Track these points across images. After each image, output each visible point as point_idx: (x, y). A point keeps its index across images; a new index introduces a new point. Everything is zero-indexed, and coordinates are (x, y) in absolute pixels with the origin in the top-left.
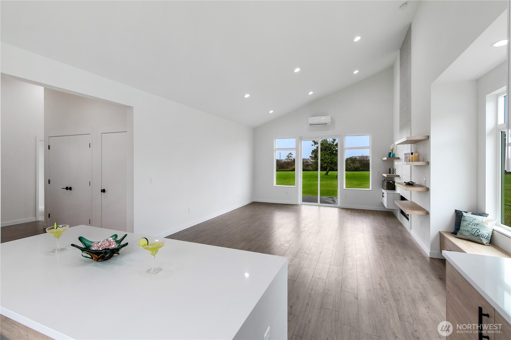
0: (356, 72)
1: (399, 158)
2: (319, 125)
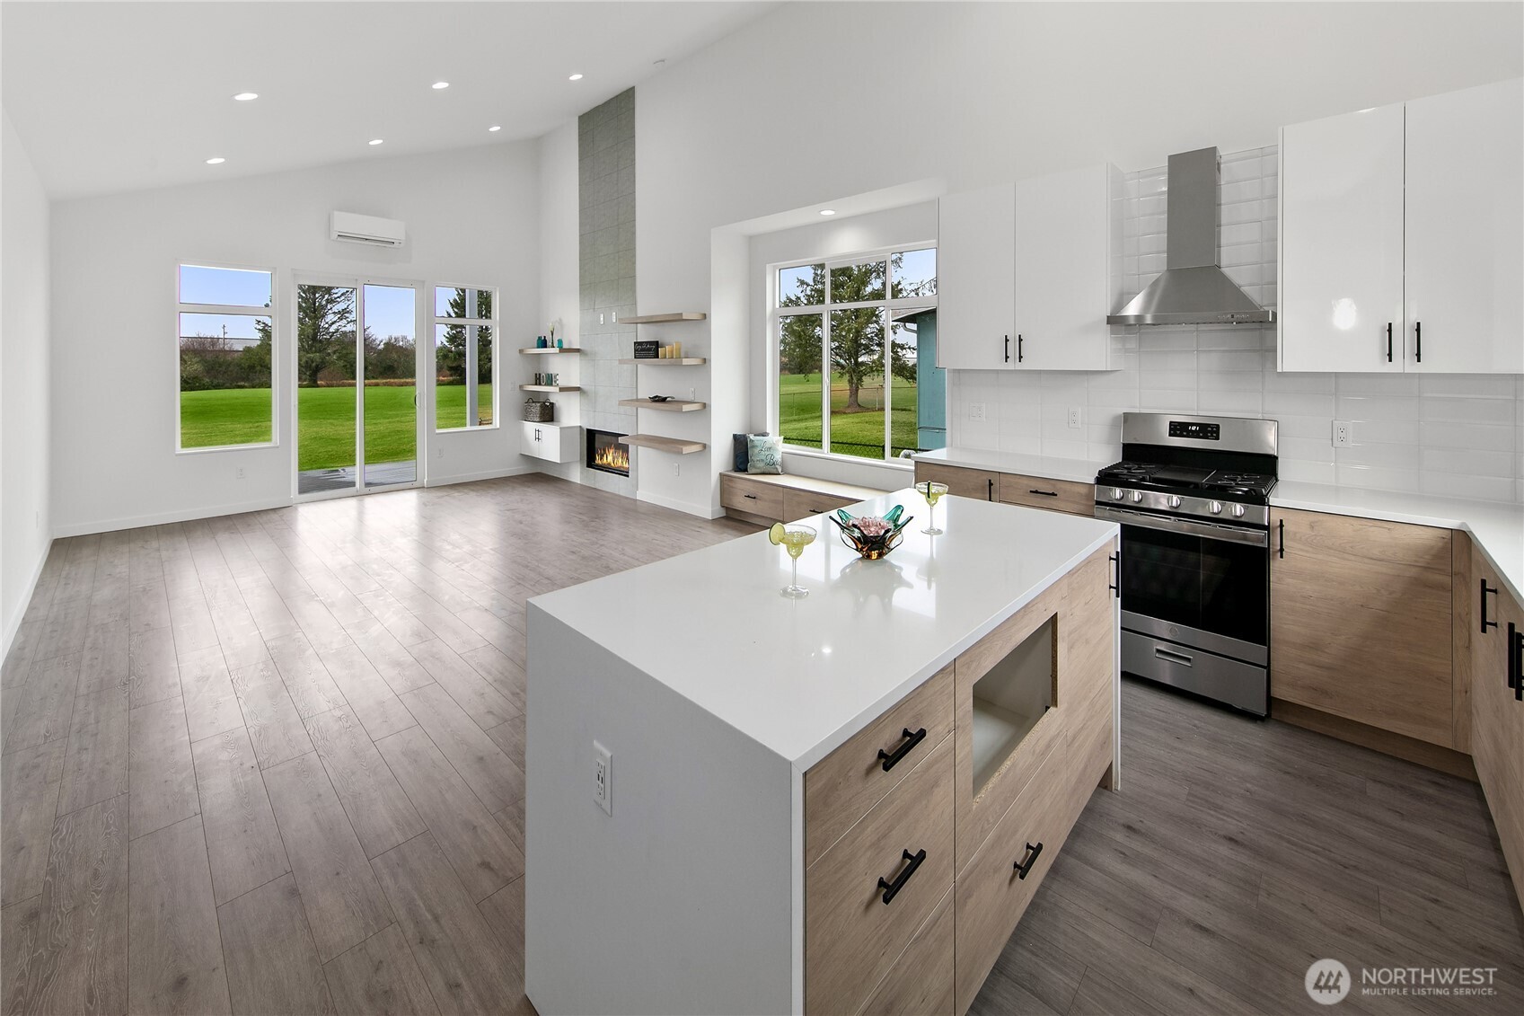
0: (495, 129)
1: (578, 350)
2: (367, 242)
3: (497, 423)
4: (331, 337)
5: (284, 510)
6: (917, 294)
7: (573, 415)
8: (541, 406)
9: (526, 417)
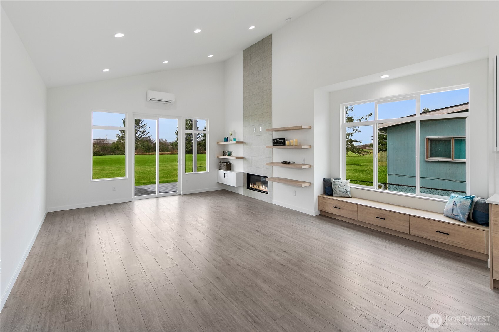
1: (243, 143)
2: (161, 102)
3: (208, 170)
4: (139, 139)
5: (129, 203)
6: (360, 121)
7: (240, 168)
8: (226, 164)
9: (220, 168)
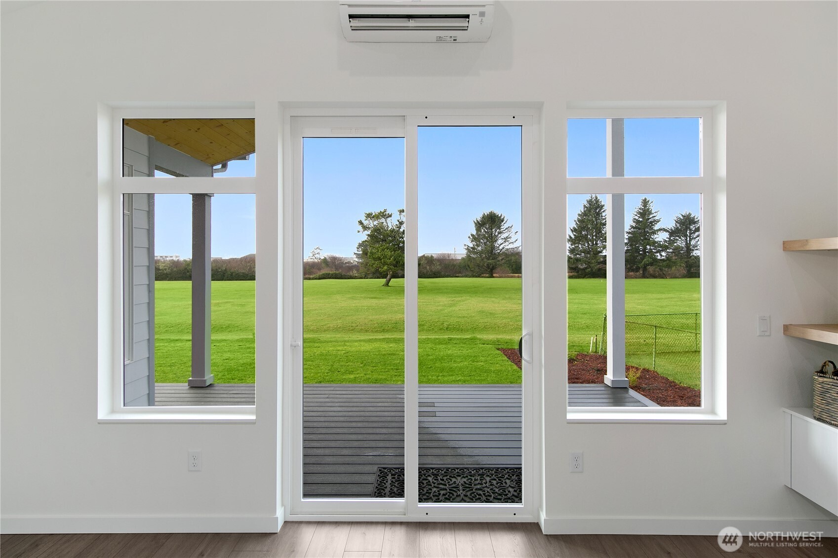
4: (500, 251)
